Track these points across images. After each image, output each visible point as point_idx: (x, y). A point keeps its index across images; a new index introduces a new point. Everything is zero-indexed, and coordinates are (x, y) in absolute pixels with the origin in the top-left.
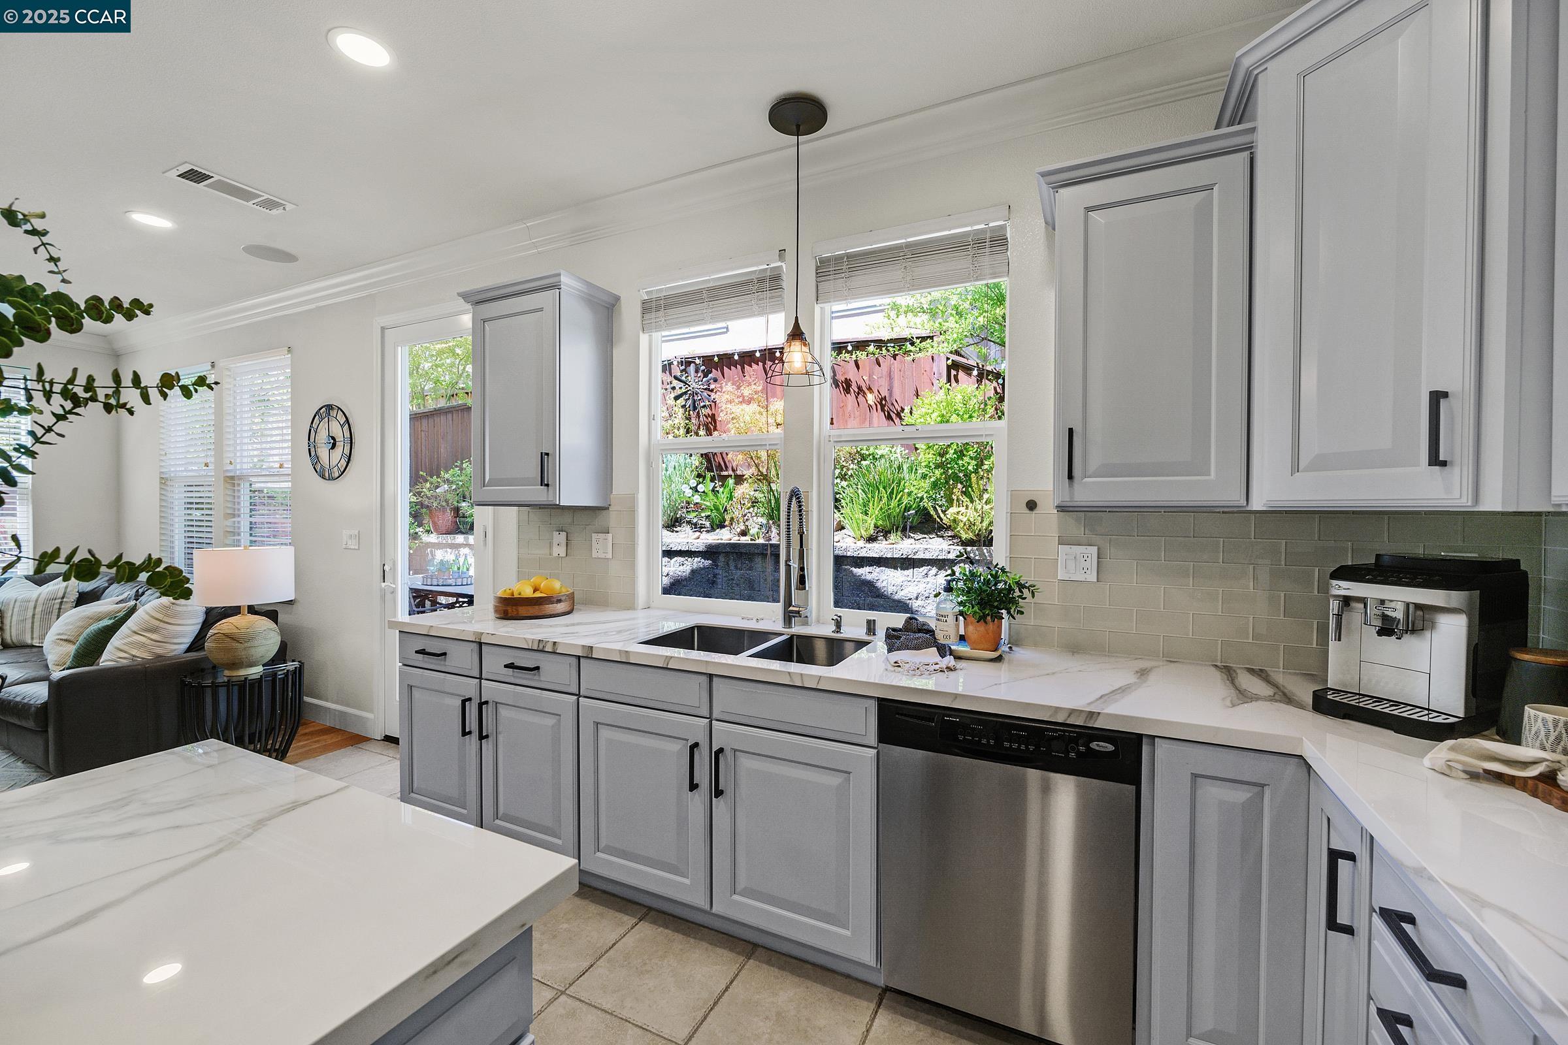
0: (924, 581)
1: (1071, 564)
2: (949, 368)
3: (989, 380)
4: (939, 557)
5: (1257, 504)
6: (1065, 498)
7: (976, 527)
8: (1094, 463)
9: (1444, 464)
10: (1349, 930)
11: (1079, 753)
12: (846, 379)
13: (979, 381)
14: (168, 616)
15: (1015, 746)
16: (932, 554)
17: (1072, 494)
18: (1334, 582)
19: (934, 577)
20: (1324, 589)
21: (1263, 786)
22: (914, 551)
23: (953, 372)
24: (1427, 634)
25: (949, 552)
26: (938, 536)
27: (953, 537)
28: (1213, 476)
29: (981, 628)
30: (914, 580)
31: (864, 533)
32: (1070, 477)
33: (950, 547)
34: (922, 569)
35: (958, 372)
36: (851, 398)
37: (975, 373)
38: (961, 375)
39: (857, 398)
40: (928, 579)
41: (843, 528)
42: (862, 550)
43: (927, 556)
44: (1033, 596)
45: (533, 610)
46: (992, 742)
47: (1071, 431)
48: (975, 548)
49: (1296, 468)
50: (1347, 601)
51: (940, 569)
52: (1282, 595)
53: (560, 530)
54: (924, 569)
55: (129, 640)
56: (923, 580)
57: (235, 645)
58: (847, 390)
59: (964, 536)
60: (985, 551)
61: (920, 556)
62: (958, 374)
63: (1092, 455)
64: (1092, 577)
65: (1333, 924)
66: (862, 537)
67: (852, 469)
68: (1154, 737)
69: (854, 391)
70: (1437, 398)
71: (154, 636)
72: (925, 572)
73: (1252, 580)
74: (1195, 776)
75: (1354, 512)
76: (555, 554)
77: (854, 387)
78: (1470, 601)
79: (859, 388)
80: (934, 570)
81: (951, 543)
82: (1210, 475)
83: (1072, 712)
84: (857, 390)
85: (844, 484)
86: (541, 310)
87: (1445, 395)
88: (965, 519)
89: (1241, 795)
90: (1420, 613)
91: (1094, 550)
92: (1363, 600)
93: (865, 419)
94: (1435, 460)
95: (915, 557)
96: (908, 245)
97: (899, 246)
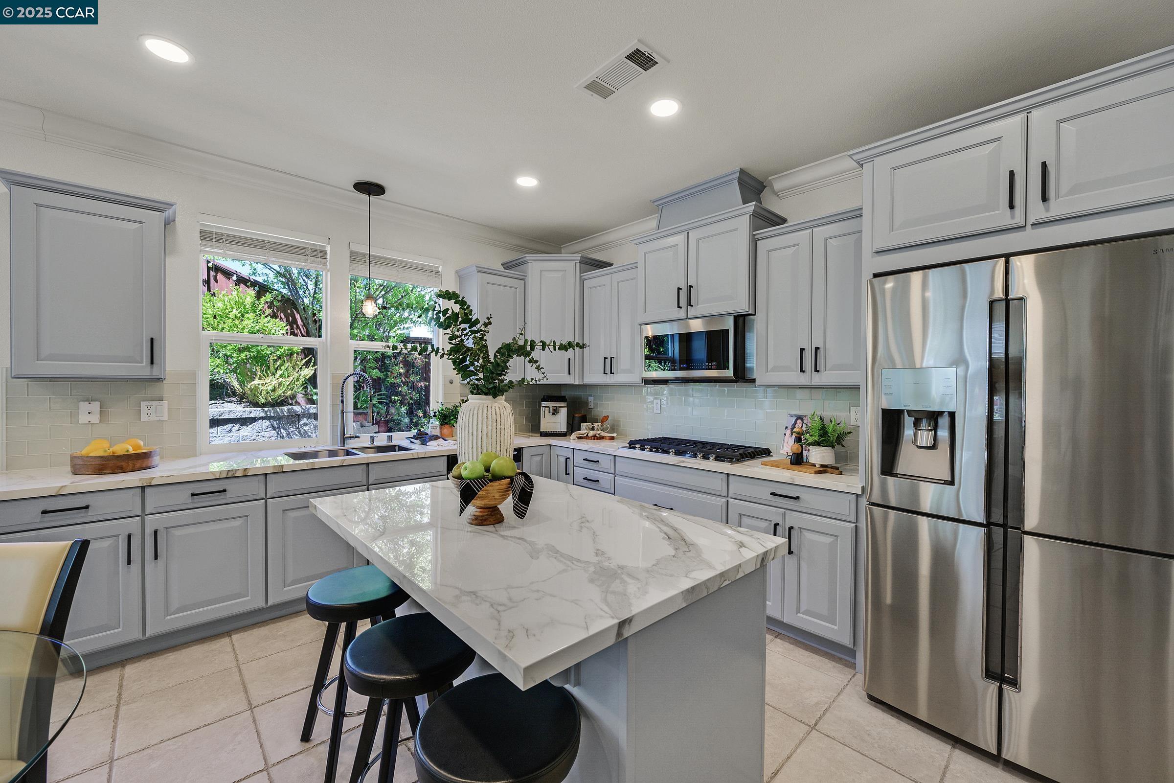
0: (229, 435)
3: (247, 285)
4: (243, 417)
7: (272, 394)
16: (236, 415)
18: (542, 402)
19: (237, 432)
22: (220, 413)
23: (212, 273)
25: (251, 413)
26: (231, 401)
30: (218, 435)
33: (251, 409)
34: (225, 427)
35: (217, 273)
37: (235, 278)
38: (220, 276)
40: (231, 434)
43: (232, 416)
51: (242, 425)
54: (228, 426)
56: (227, 434)
59: (263, 401)
60: (278, 410)
61: (226, 416)
72: (229, 428)
78: (566, 405)
80: (237, 426)
81: (249, 406)
88: (266, 389)
90: (558, 409)
94: (569, 373)
95: (220, 418)
96: (400, 261)
97: (396, 260)
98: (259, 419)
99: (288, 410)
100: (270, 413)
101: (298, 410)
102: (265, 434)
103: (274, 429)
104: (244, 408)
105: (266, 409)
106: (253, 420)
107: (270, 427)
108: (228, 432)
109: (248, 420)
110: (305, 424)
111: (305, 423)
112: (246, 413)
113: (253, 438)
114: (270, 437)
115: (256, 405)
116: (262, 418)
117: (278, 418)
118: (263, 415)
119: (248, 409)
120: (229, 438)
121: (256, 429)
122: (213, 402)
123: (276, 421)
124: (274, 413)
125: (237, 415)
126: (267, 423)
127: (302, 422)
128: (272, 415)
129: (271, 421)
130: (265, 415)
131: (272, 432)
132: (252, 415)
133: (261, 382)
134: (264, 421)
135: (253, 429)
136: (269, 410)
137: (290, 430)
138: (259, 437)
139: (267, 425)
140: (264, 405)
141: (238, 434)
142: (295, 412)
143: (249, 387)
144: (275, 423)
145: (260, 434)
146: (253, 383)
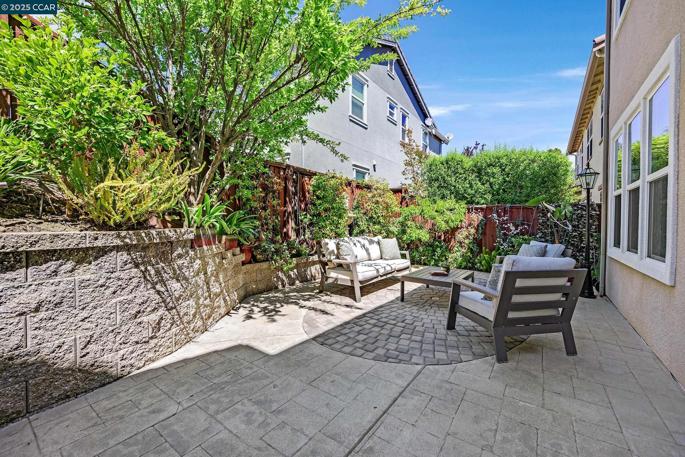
0: (52, 281)
4: (81, 246)
16: (67, 243)
19: (68, 274)
25: (95, 239)
34: (44, 266)
40: (57, 279)
43: (59, 245)
51: (79, 262)
54: (53, 265)
56: (49, 280)
61: (47, 246)
72: (52, 268)
80: (69, 264)
98: (111, 251)
100: (129, 239)
102: (122, 275)
103: (137, 266)
104: (81, 231)
105: (123, 233)
106: (103, 251)
107: (130, 263)
108: (50, 276)
109: (91, 252)
110: (180, 256)
111: (180, 254)
112: (88, 239)
113: (100, 282)
114: (130, 279)
115: (104, 226)
116: (118, 248)
117: (143, 248)
118: (118, 242)
119: (90, 233)
120: (53, 288)
121: (106, 267)
123: (139, 252)
124: (135, 239)
125: (70, 244)
126: (124, 256)
127: (176, 252)
128: (132, 242)
129: (131, 251)
130: (121, 243)
131: (133, 270)
132: (99, 243)
133: (118, 183)
134: (120, 253)
135: (101, 268)
136: (127, 234)
138: (112, 280)
139: (125, 259)
140: (118, 227)
141: (70, 279)
142: (167, 237)
143: (92, 193)
144: (137, 255)
145: (113, 276)
146: (101, 185)
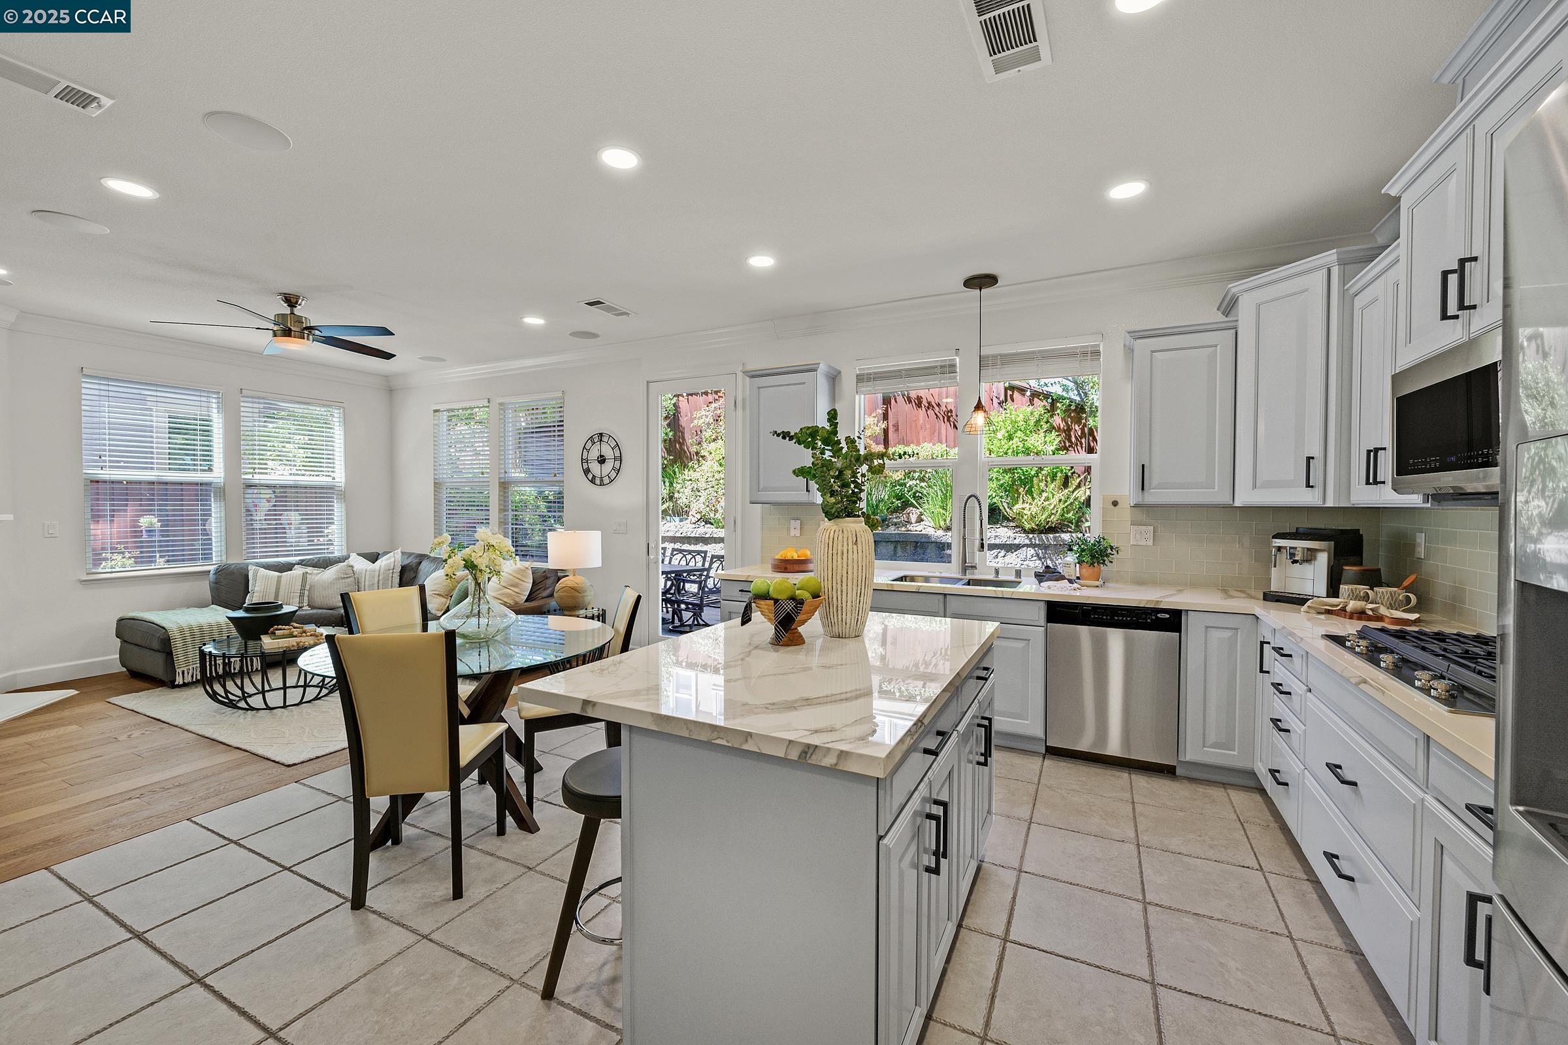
1: (1138, 536)
2: (1006, 389)
3: (1040, 400)
4: (1007, 543)
5: (1237, 504)
6: (1139, 500)
7: (1036, 519)
8: (1155, 482)
9: (1312, 487)
10: (1268, 672)
11: (1152, 620)
12: (918, 396)
13: (1031, 403)
14: (524, 576)
15: (1121, 618)
17: (1143, 497)
18: (1274, 540)
20: (1269, 543)
21: (1237, 629)
22: (996, 537)
23: (1009, 393)
24: (1313, 562)
25: (1015, 539)
26: (1003, 526)
27: (1017, 527)
28: (1216, 490)
29: (1091, 570)
31: (942, 523)
32: (1143, 489)
33: (1016, 534)
35: (1013, 392)
36: (922, 412)
37: (1028, 393)
38: (1016, 395)
39: (927, 411)
40: (997, 560)
41: (922, 520)
42: (944, 537)
44: (1118, 553)
45: (796, 567)
46: (1109, 618)
47: (1143, 466)
48: (1036, 535)
49: (1255, 487)
50: (1279, 549)
51: (1007, 552)
52: (1254, 550)
53: (796, 519)
55: (500, 592)
57: (577, 594)
58: (919, 405)
59: (1027, 526)
60: (1044, 537)
61: (1000, 541)
62: (1013, 394)
63: (1154, 478)
64: (1150, 543)
65: (1262, 671)
66: (940, 527)
67: (930, 472)
68: (1187, 611)
69: (925, 406)
70: (1309, 459)
71: (516, 590)
73: (1238, 543)
74: (1207, 627)
75: (1290, 507)
76: (792, 534)
77: (924, 402)
78: (1329, 547)
79: (929, 403)
80: (1003, 553)
81: (1014, 531)
82: (1214, 488)
83: (1148, 601)
84: (927, 405)
85: (923, 484)
86: (804, 383)
87: (1313, 458)
88: (1029, 513)
89: (1227, 634)
90: (1309, 553)
91: (1151, 528)
92: (1285, 548)
93: (935, 431)
94: (1308, 486)
96: (1040, 352)
97: (1034, 352)
98: (1023, 546)
99: (1055, 537)
100: (1035, 540)
101: (1067, 539)
103: (1040, 559)
104: (1010, 533)
105: (1031, 536)
106: (1018, 547)
107: (1035, 556)
109: (1013, 547)
115: (1022, 530)
116: (1027, 546)
117: (1046, 547)
118: (1027, 542)
119: (1013, 535)
122: (991, 526)
123: (1042, 550)
124: (1039, 540)
125: (1002, 541)
126: (1031, 551)
128: (1037, 542)
129: (1036, 549)
130: (1029, 543)
132: (1016, 542)
134: (1029, 549)
136: (1033, 536)
137: (1057, 562)
140: (1032, 531)
141: (1003, 561)
142: (1063, 540)
143: (1016, 511)
144: (1040, 551)
